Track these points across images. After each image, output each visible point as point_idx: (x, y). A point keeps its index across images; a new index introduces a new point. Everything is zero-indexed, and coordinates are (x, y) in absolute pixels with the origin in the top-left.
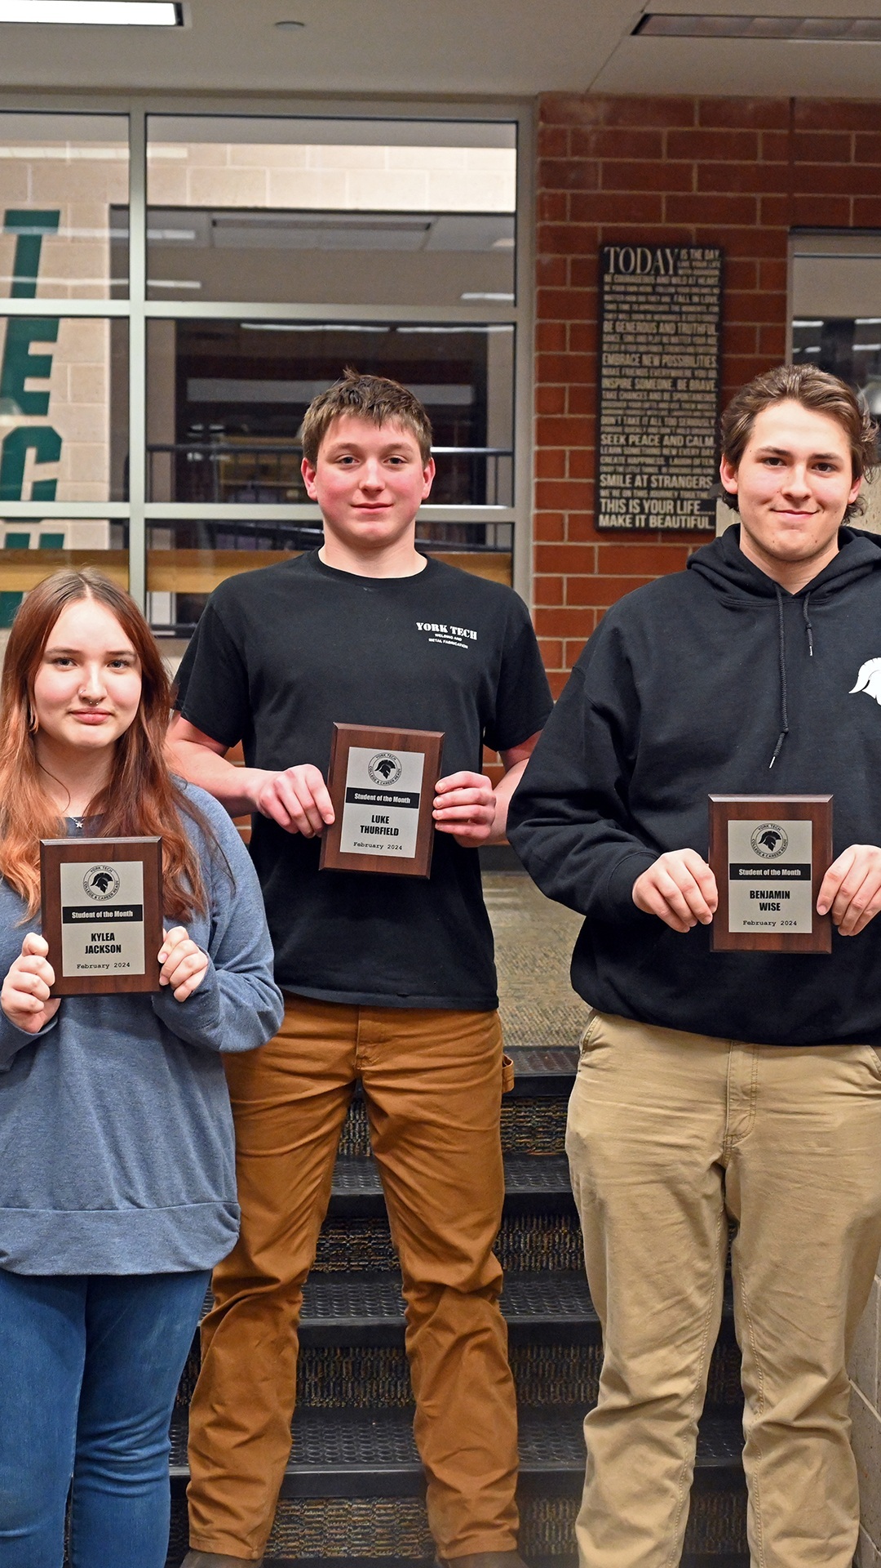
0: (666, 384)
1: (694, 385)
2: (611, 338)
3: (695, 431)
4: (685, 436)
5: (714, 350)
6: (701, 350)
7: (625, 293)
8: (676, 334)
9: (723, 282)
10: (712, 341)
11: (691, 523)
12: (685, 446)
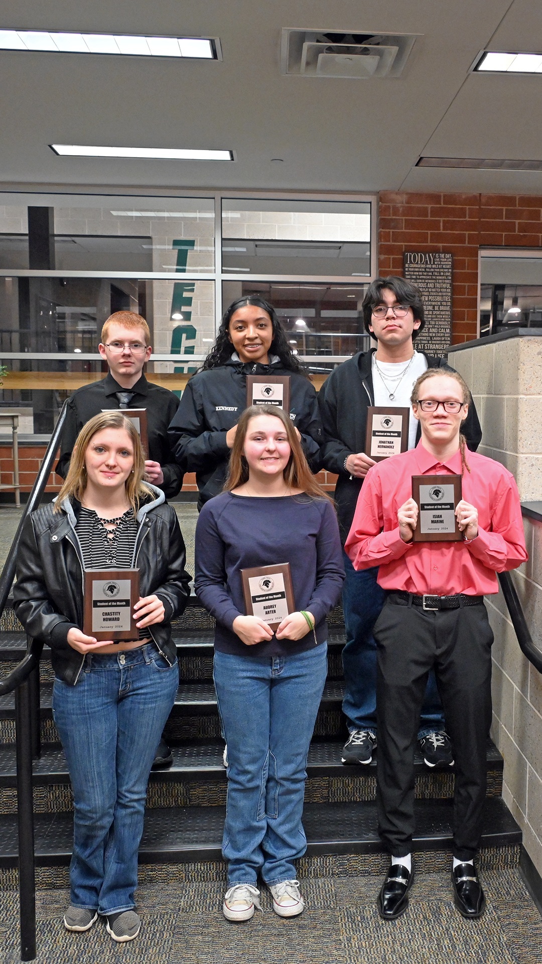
0: (431, 308)
1: (442, 308)
3: (442, 326)
4: (438, 328)
5: (449, 294)
6: (444, 294)
7: (414, 271)
8: (434, 288)
9: (453, 267)
10: (449, 290)
12: (438, 332)
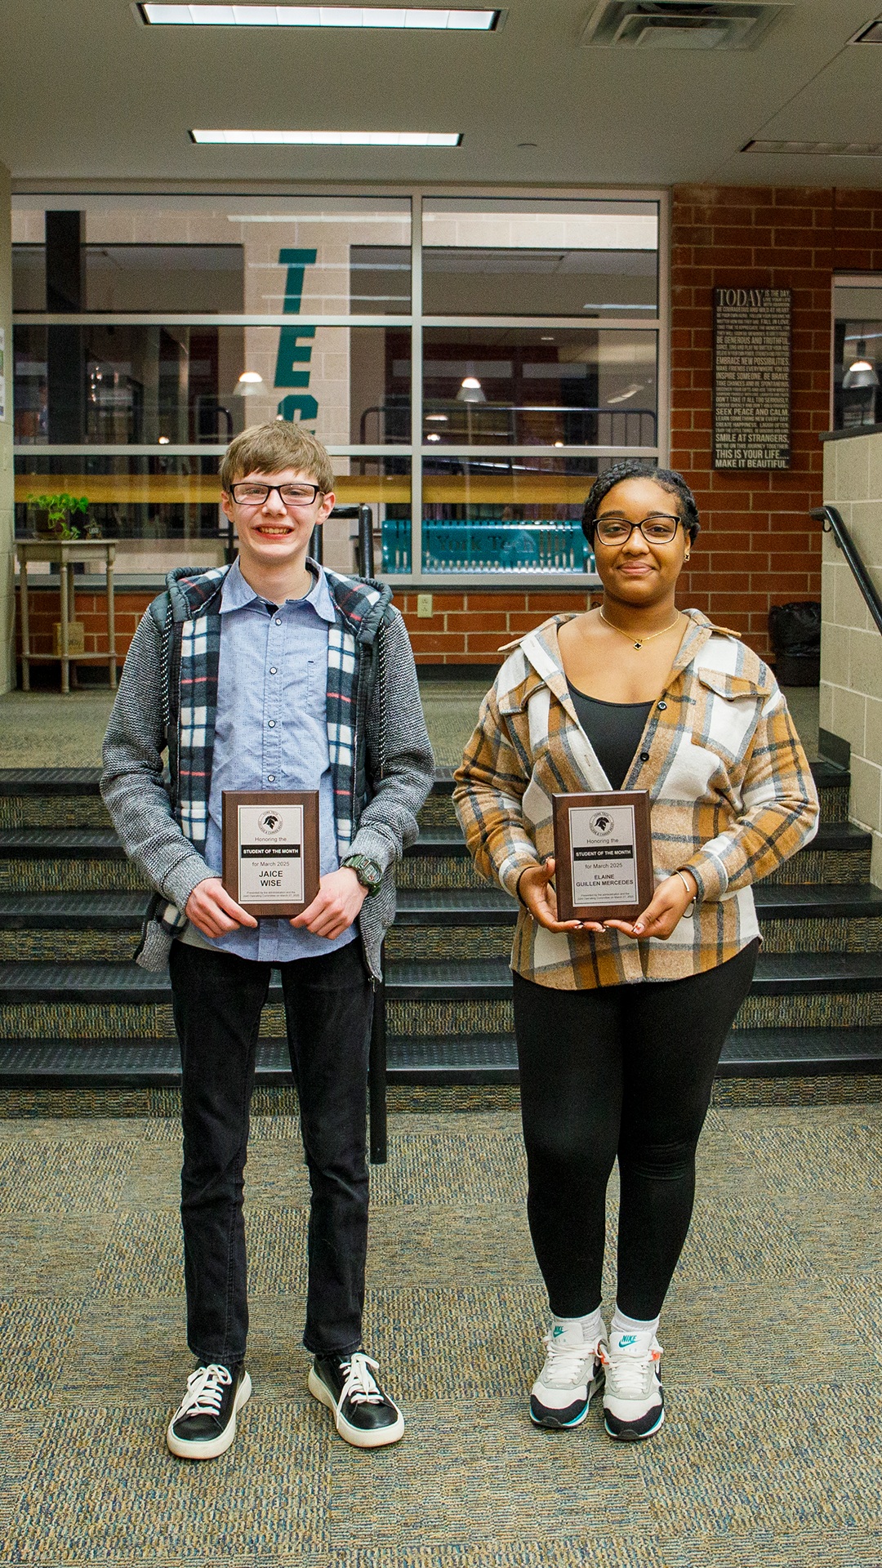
0: (757, 376)
1: (775, 377)
2: (722, 347)
3: (776, 406)
4: (769, 409)
5: (787, 354)
6: (779, 354)
7: (730, 318)
8: (763, 344)
9: (793, 311)
10: (786, 348)
11: (774, 465)
12: (769, 415)
